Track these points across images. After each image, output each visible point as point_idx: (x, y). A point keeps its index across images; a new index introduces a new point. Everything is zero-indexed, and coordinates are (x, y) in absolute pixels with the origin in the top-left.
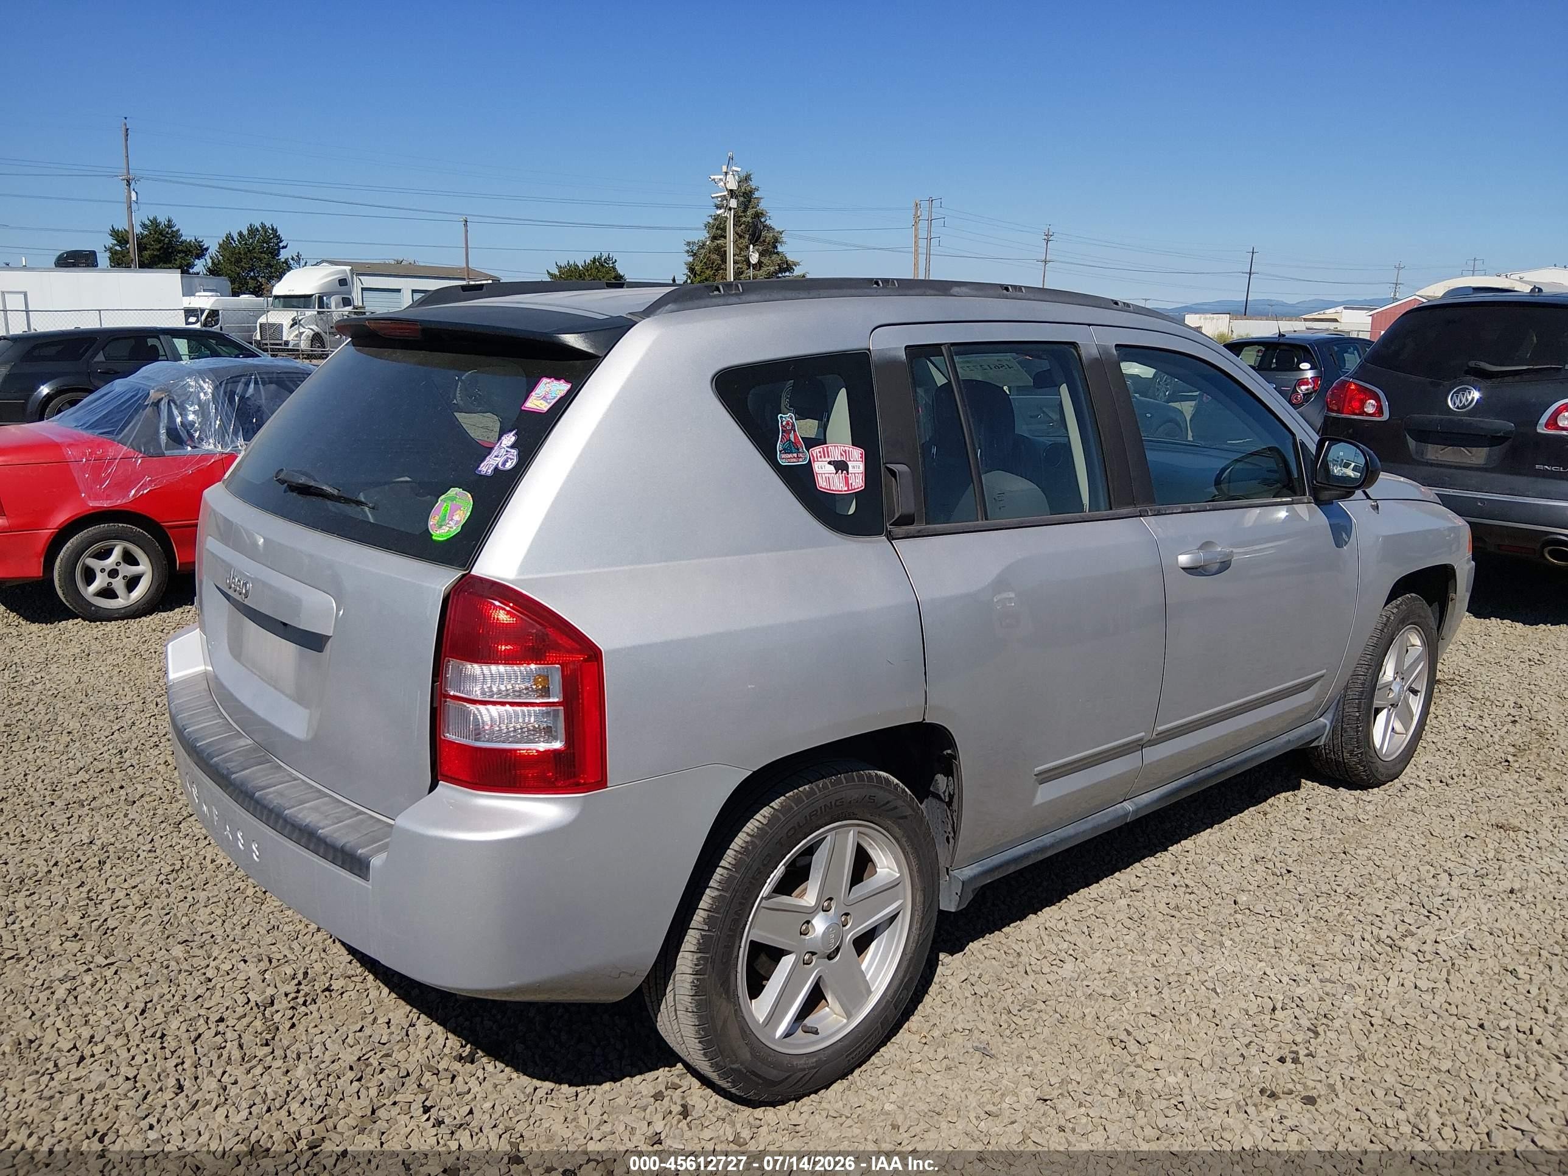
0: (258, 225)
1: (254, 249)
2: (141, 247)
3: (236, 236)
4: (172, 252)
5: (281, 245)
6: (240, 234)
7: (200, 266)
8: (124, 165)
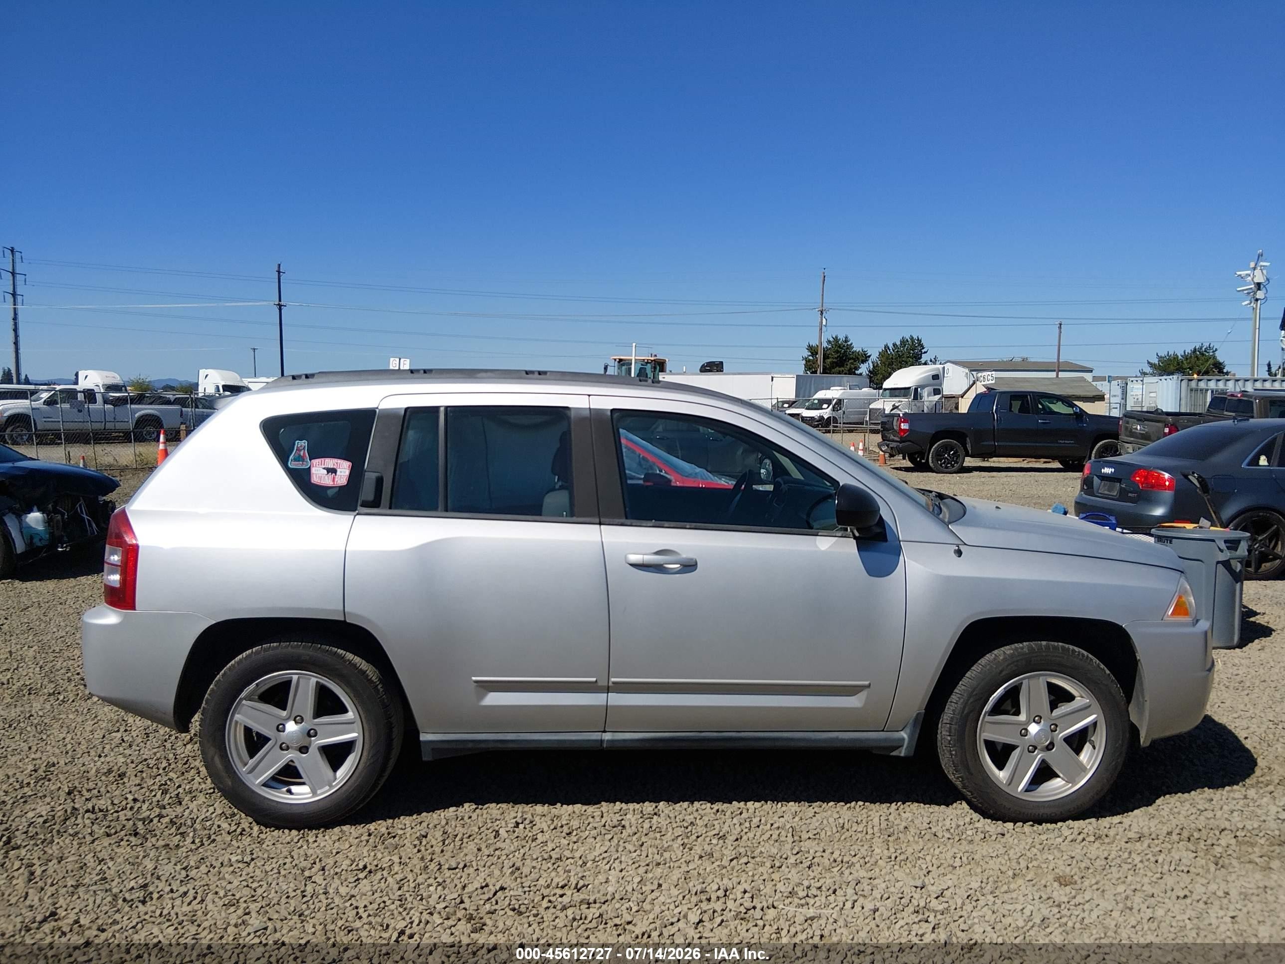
0: (908, 337)
1: (903, 354)
2: (826, 357)
3: (891, 346)
4: (845, 360)
5: (923, 351)
6: (894, 345)
7: (864, 369)
8: (821, 301)
